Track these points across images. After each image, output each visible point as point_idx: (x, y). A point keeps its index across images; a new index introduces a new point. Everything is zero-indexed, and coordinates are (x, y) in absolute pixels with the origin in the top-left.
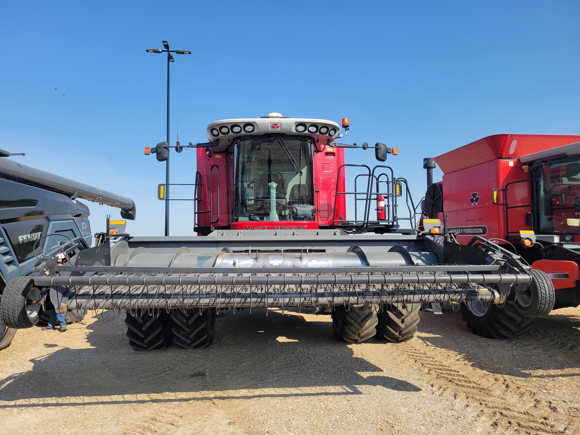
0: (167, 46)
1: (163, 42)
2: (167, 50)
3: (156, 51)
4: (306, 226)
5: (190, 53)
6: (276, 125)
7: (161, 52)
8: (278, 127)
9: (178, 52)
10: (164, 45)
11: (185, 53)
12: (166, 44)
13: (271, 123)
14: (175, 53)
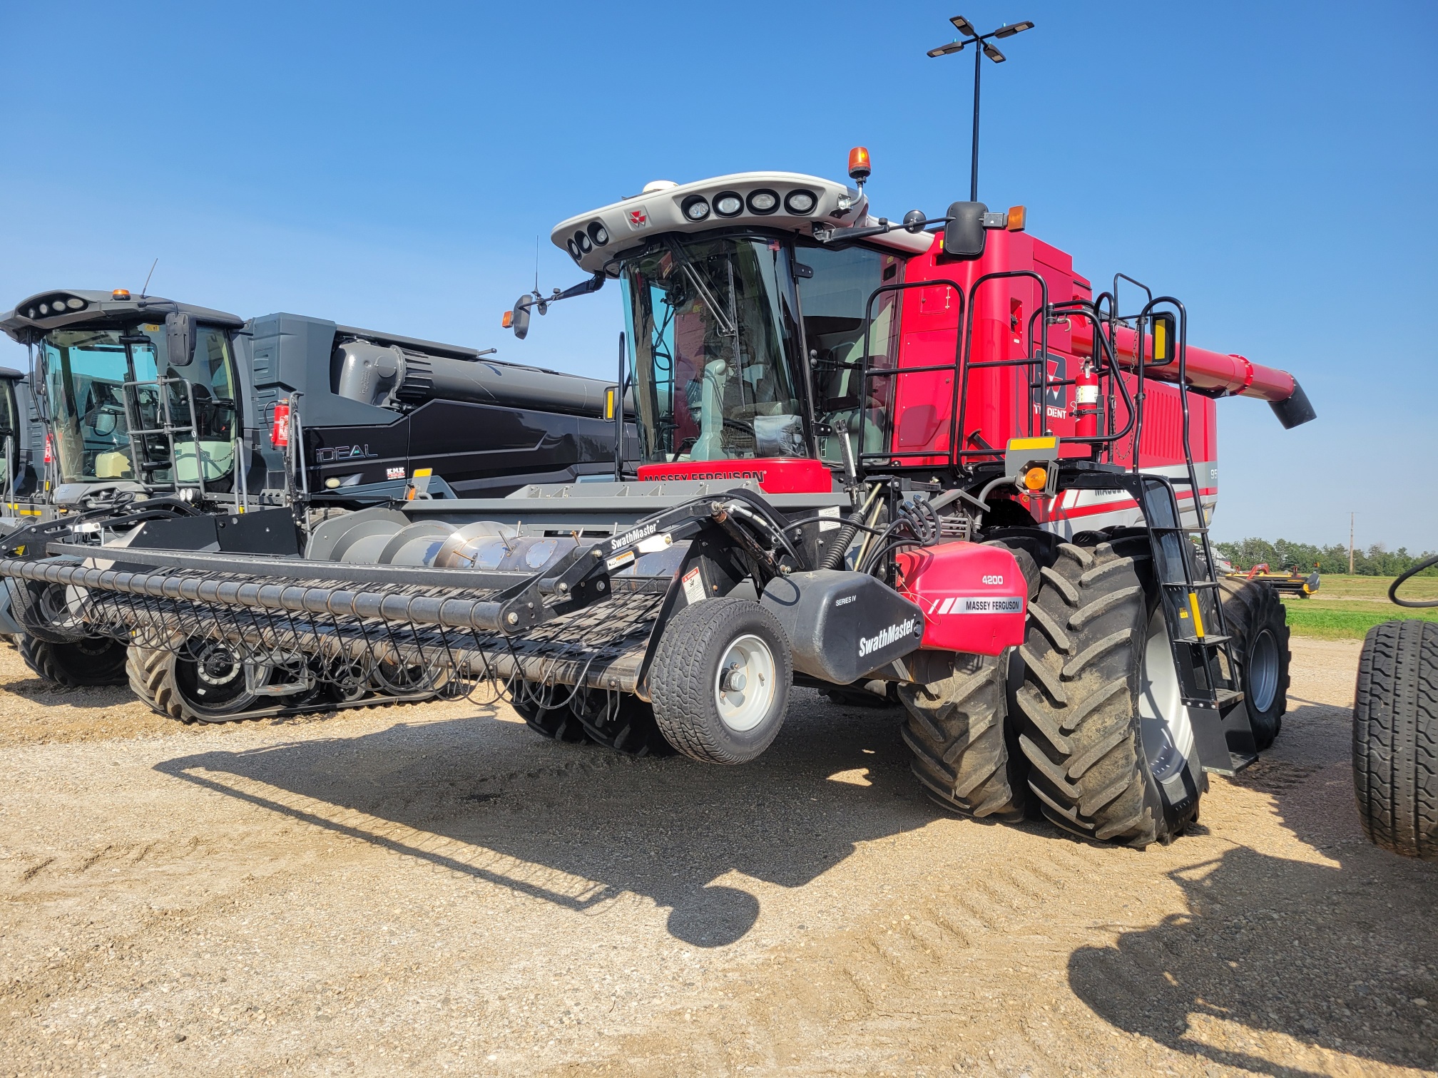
0: (966, 28)
1: (952, 20)
2: (972, 37)
3: (948, 50)
4: (765, 472)
5: (1030, 25)
6: (636, 214)
7: (962, 47)
8: (643, 219)
9: (1001, 34)
10: (959, 28)
11: (1017, 29)
12: (961, 23)
13: (625, 211)
14: (994, 37)
